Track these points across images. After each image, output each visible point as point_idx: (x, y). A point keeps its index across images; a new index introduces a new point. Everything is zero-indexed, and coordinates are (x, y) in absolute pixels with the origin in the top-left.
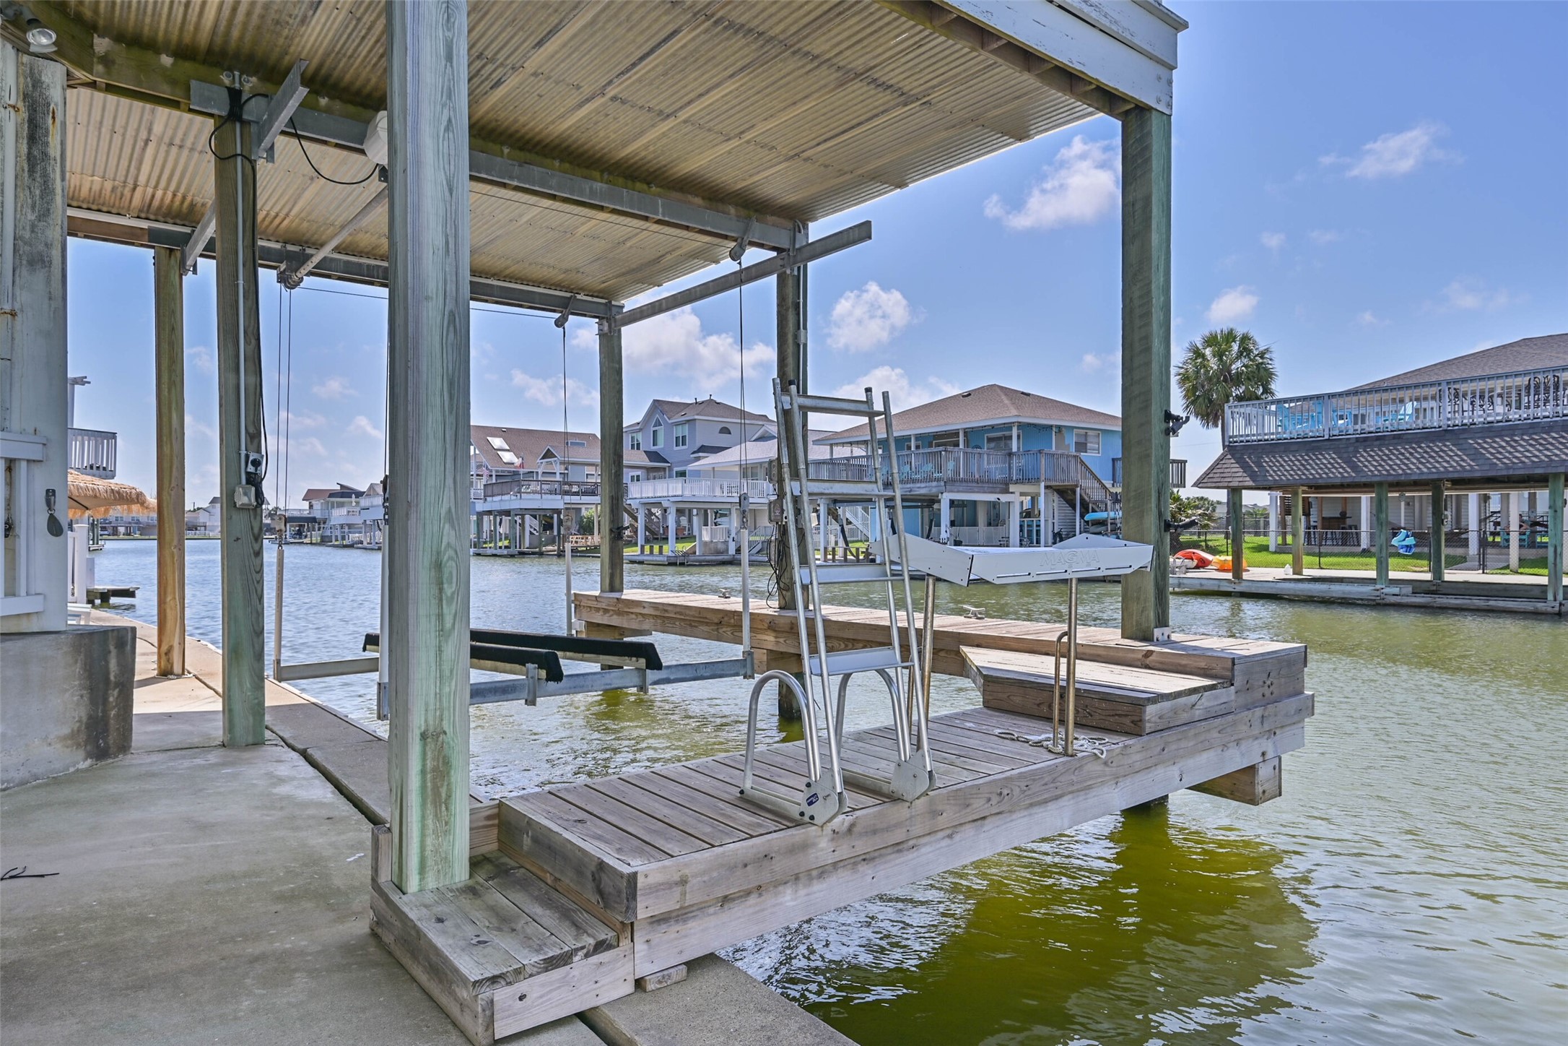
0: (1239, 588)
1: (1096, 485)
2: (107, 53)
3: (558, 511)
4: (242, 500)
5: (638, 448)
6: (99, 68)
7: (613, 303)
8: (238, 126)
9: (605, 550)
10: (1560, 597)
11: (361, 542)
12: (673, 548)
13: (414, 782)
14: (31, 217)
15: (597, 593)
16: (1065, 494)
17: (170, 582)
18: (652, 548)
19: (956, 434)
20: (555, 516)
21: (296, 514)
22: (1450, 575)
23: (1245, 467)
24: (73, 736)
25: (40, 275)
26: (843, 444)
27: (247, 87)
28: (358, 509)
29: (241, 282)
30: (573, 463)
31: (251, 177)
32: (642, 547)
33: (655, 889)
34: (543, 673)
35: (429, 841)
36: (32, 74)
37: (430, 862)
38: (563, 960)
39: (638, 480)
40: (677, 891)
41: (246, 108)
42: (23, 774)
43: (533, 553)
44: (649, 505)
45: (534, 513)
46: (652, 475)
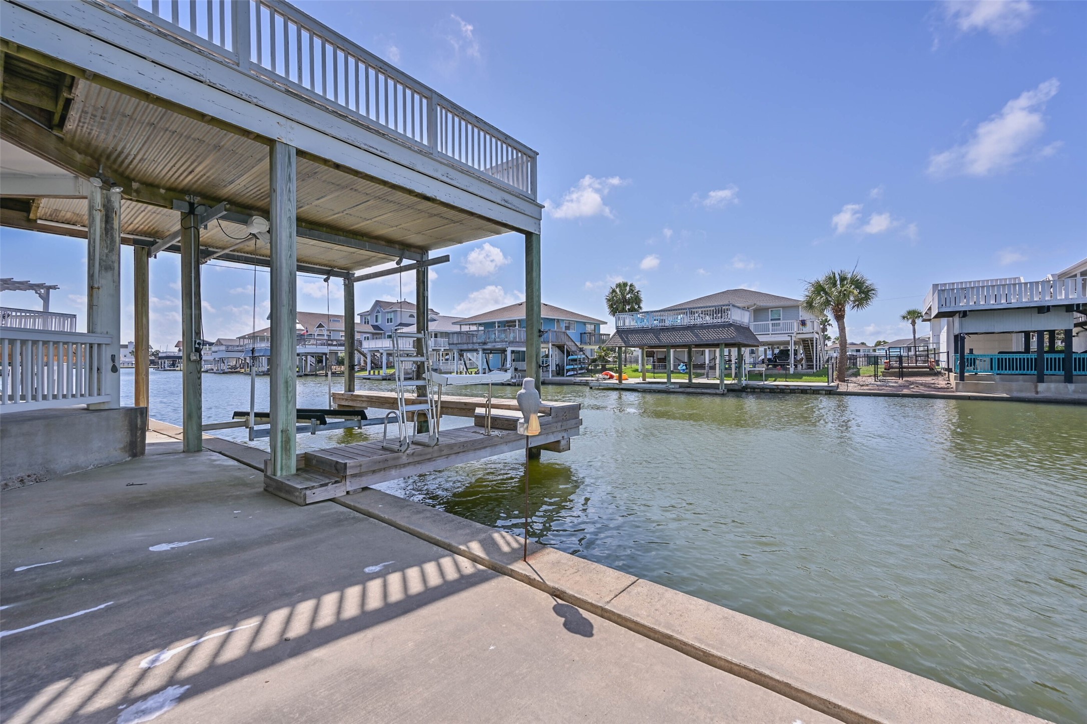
0: (621, 387)
1: (573, 344)
2: (138, 188)
3: (326, 354)
4: (193, 358)
5: (368, 323)
6: (134, 194)
7: (350, 272)
8: (192, 216)
9: (347, 373)
10: (723, 388)
11: (213, 370)
12: (384, 372)
13: (279, 444)
14: (106, 251)
15: (343, 392)
16: (561, 348)
17: (142, 390)
18: (374, 372)
19: (515, 321)
20: (324, 356)
21: (172, 354)
22: (694, 381)
23: (622, 339)
24: (124, 448)
25: (109, 274)
26: (466, 324)
27: (196, 201)
28: (211, 352)
29: (193, 275)
30: (333, 330)
31: (197, 235)
32: (370, 372)
33: (352, 467)
34: (318, 422)
35: (284, 461)
36: (107, 197)
37: (284, 467)
38: (326, 485)
39: (368, 339)
40: (359, 468)
41: (196, 210)
42: (106, 461)
43: (312, 375)
44: (374, 352)
45: (312, 355)
46: (375, 337)
